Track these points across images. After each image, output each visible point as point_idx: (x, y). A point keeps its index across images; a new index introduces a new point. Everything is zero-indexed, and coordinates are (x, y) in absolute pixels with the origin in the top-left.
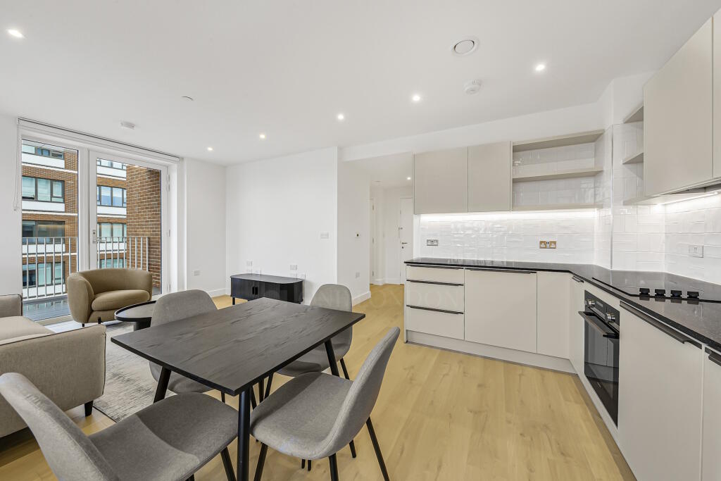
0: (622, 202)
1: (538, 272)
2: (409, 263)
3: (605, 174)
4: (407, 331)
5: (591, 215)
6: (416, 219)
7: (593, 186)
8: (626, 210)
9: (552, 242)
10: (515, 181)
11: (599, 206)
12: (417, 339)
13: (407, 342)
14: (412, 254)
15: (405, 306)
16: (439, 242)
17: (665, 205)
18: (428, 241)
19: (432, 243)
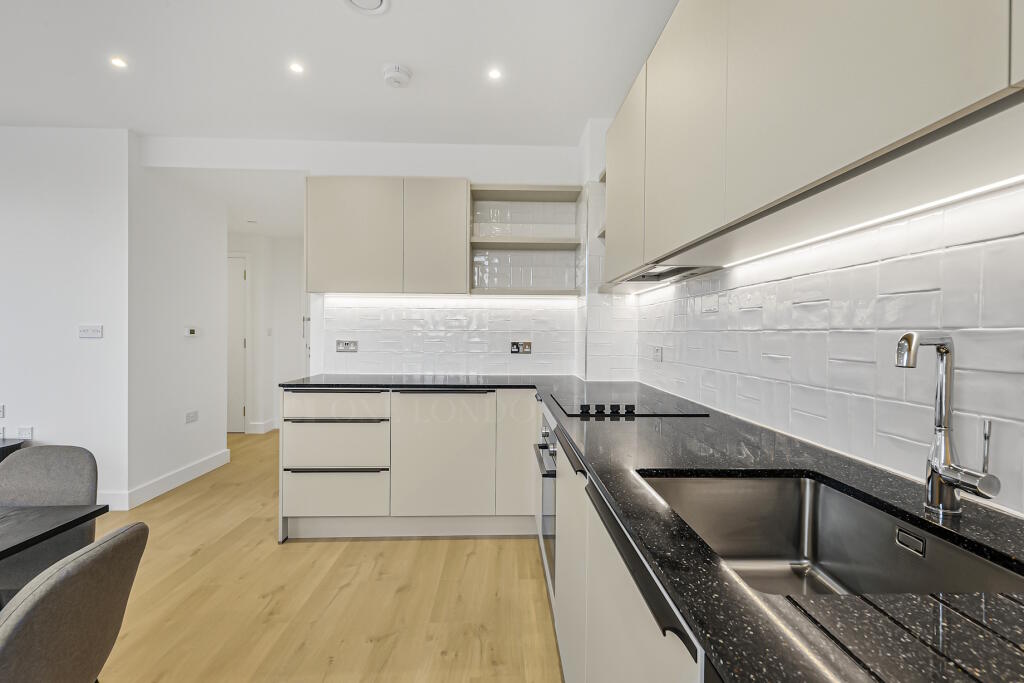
0: (597, 290)
1: (498, 390)
2: (287, 387)
3: (582, 247)
4: (285, 519)
5: (569, 304)
6: (315, 302)
7: (573, 263)
8: (603, 300)
9: (526, 344)
10: (475, 247)
11: (577, 292)
12: (304, 530)
13: (285, 540)
14: (308, 369)
15: (281, 469)
16: (359, 344)
17: (638, 295)
18: (338, 343)
19: (347, 346)
